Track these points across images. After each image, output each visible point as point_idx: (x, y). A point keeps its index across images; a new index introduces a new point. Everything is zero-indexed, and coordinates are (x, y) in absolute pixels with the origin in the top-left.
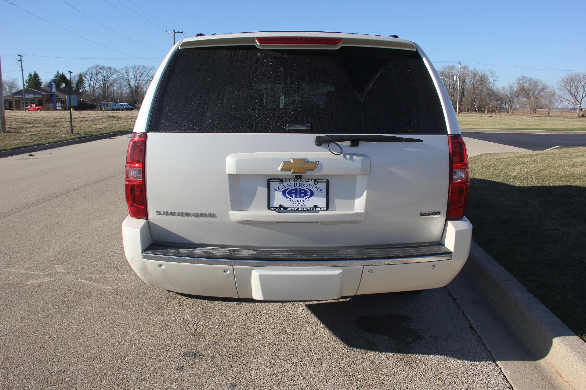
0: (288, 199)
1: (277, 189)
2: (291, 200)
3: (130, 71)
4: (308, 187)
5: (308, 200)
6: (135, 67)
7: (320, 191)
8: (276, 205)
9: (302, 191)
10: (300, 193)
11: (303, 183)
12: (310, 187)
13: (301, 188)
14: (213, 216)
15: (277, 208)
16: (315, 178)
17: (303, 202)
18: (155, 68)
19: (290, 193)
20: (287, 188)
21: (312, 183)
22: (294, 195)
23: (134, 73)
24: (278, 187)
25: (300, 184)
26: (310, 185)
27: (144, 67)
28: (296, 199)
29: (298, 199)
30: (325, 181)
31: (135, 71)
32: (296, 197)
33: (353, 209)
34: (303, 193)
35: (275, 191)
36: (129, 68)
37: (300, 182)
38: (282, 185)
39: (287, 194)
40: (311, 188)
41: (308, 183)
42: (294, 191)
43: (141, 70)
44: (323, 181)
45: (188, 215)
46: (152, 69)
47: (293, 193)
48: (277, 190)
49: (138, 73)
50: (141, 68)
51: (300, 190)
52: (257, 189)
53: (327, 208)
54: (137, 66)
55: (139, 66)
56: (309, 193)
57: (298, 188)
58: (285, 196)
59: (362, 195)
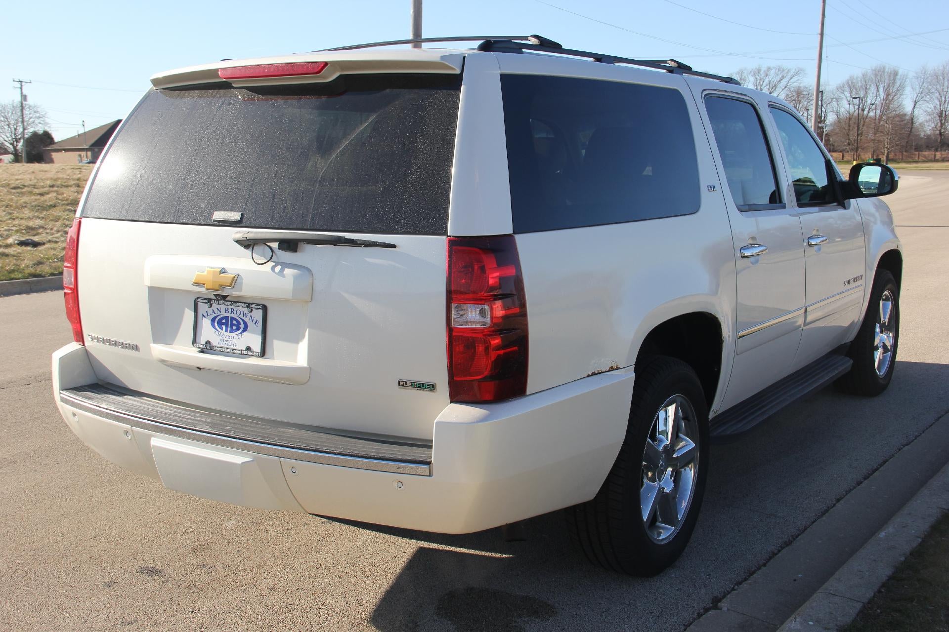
0: (217, 332)
1: (206, 315)
2: (221, 335)
3: (747, 80)
4: (241, 316)
5: (240, 335)
6: (759, 71)
7: (255, 324)
8: (202, 339)
9: (235, 322)
10: (232, 325)
11: (236, 308)
12: (244, 316)
13: (233, 315)
14: (136, 348)
15: (204, 345)
16: (249, 302)
17: (234, 340)
18: (803, 71)
19: (220, 323)
20: (217, 315)
21: (246, 310)
22: (224, 327)
23: (758, 83)
24: (207, 312)
25: (232, 310)
26: (243, 312)
27: (780, 69)
28: (226, 334)
29: (229, 334)
30: (261, 307)
31: (759, 81)
32: (226, 331)
33: (295, 360)
34: (235, 325)
35: (204, 318)
36: (745, 74)
37: (232, 307)
38: (212, 309)
39: (216, 324)
40: (244, 318)
41: (242, 309)
42: (224, 321)
43: (773, 77)
44: (258, 307)
45: (115, 344)
46: (797, 73)
47: (224, 324)
48: (205, 317)
49: (764, 85)
50: (772, 72)
51: (233, 319)
52: (183, 312)
53: (263, 353)
54: (764, 69)
55: (769, 69)
56: (242, 326)
57: (230, 315)
58: (214, 326)
59: (303, 337)
